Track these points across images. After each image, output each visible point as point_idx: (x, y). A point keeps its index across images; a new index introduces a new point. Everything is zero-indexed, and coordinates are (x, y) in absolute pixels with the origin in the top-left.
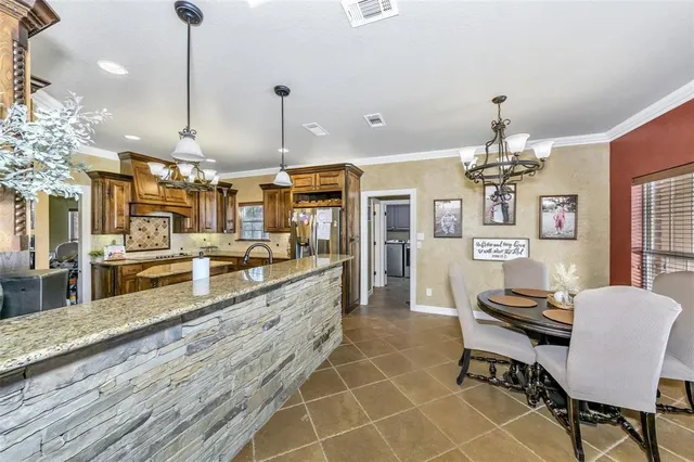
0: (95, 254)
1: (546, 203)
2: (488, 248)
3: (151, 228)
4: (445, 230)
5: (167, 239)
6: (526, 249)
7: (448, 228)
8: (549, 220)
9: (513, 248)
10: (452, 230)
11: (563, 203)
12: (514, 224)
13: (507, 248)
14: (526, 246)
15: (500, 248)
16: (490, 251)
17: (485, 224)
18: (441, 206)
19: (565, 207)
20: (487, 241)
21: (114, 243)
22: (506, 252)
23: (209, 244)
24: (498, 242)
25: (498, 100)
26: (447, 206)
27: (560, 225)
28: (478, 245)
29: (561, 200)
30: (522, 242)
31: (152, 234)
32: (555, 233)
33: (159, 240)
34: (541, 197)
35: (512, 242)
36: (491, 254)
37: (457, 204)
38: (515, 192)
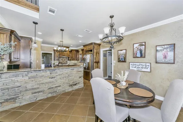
0: (54, 64)
1: (158, 48)
2: (135, 66)
3: (64, 59)
4: (121, 60)
5: (67, 62)
6: (149, 67)
7: (122, 59)
8: (160, 55)
9: (144, 66)
10: (123, 60)
11: (167, 48)
12: (145, 57)
13: (142, 66)
14: (150, 66)
15: (139, 66)
16: (135, 67)
17: (134, 58)
18: (120, 52)
19: (168, 50)
20: (135, 64)
21: (57, 62)
22: (142, 68)
23: (75, 63)
24: (139, 64)
25: (112, 17)
26: (122, 52)
27: (165, 57)
28: (131, 65)
29: (166, 46)
30: (148, 64)
31: (64, 61)
32: (163, 61)
33: (65, 62)
34: (156, 46)
35: (144, 64)
36: (136, 68)
37: (124, 51)
38: (145, 45)
